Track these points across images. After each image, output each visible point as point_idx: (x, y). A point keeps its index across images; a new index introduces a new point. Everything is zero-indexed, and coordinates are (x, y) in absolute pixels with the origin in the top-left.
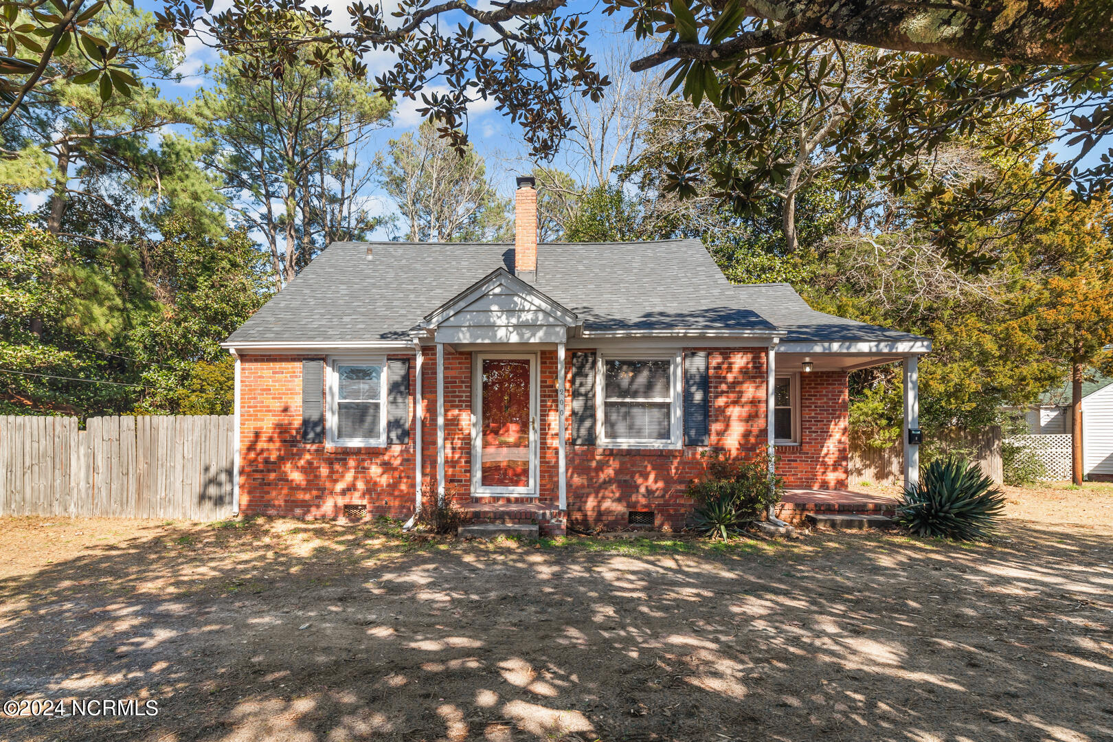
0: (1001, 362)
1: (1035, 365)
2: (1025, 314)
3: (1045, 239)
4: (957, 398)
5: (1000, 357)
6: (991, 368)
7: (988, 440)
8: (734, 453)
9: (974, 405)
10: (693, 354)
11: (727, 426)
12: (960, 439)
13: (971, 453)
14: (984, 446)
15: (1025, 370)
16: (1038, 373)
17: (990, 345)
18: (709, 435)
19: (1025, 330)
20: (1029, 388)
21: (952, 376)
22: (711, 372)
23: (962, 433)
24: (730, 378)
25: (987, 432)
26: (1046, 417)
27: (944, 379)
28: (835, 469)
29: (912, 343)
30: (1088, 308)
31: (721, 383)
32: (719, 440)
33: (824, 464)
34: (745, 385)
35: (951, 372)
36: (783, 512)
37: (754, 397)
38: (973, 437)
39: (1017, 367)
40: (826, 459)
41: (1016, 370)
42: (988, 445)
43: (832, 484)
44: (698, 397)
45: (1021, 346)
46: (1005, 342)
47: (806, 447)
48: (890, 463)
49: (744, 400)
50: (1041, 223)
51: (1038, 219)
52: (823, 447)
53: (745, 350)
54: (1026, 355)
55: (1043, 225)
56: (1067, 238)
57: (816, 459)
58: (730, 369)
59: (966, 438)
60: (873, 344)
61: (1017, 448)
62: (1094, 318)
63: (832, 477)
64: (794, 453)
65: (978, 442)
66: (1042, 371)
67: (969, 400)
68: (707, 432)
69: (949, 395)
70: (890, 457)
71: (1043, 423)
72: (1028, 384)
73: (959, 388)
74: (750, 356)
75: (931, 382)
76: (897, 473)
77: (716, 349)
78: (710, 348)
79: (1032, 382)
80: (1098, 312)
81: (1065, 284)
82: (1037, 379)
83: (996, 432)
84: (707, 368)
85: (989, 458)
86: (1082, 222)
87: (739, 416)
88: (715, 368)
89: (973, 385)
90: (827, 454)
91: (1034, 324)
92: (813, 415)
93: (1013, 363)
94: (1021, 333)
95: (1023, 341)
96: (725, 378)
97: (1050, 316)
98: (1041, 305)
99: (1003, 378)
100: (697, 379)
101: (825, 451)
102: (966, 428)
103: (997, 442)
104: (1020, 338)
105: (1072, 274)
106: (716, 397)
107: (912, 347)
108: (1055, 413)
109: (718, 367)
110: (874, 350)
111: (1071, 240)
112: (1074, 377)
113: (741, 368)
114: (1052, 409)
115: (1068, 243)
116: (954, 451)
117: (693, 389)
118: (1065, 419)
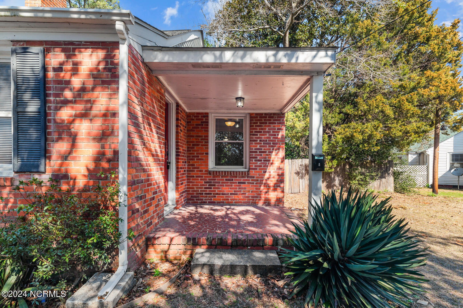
0: (395, 121)
1: (414, 124)
2: (410, 92)
3: (423, 49)
4: (369, 144)
5: (395, 119)
6: (390, 125)
7: (387, 167)
8: (81, 182)
9: (379, 148)
10: (25, 51)
11: (73, 145)
12: (372, 167)
13: (377, 175)
14: (384, 171)
15: (409, 128)
16: (416, 128)
17: (389, 112)
18: (49, 158)
19: (410, 101)
20: (411, 138)
21: (367, 130)
22: (51, 74)
23: (373, 164)
24: (77, 82)
25: (386, 164)
26: (411, 157)
27: (363, 133)
28: (275, 190)
29: (314, 53)
30: (448, 87)
31: (63, 89)
32: (61, 165)
33: (267, 186)
34: (96, 93)
35: (367, 128)
36: (172, 247)
37: (107, 110)
38: (379, 166)
39: (404, 125)
40: (268, 182)
41: (403, 127)
42: (387, 170)
43: (273, 201)
44: (33, 107)
45: (408, 111)
46: (398, 109)
47: (253, 172)
48: (334, 180)
49: (94, 112)
50: (421, 39)
51: (419, 36)
52: (265, 172)
53: (95, 45)
54: (411, 117)
55: (422, 41)
56: (437, 47)
57: (259, 181)
58: (75, 70)
59: (375, 167)
60: (271, 53)
61: (401, 172)
62: (452, 93)
63: (273, 196)
64: (243, 177)
65: (381, 168)
66: (419, 128)
67: (376, 145)
68: (46, 154)
69: (364, 141)
70: (334, 177)
71: (410, 161)
72: (410, 136)
73: (370, 137)
74: (101, 54)
75: (355, 134)
76: (338, 185)
77: (56, 44)
78: (46, 42)
79: (413, 134)
80: (454, 90)
81: (435, 74)
82: (416, 133)
83: (391, 164)
84: (45, 69)
85: (387, 178)
86: (445, 37)
87: (89, 134)
88: (55, 70)
89: (378, 135)
90: (269, 178)
91: (416, 98)
92: (258, 147)
93: (402, 122)
94: (407, 103)
95: (409, 107)
96: (68, 82)
97: (425, 92)
98: (420, 87)
99: (397, 131)
100: (32, 84)
101: (267, 175)
102: (375, 161)
103: (391, 169)
104: (407, 106)
105: (438, 70)
106: (58, 109)
107: (315, 57)
108: (415, 156)
109: (59, 69)
110: (272, 60)
111: (438, 48)
112: (435, 132)
113: (91, 70)
114: (414, 154)
115: (436, 50)
116: (368, 174)
117: (27, 96)
118: (419, 159)
